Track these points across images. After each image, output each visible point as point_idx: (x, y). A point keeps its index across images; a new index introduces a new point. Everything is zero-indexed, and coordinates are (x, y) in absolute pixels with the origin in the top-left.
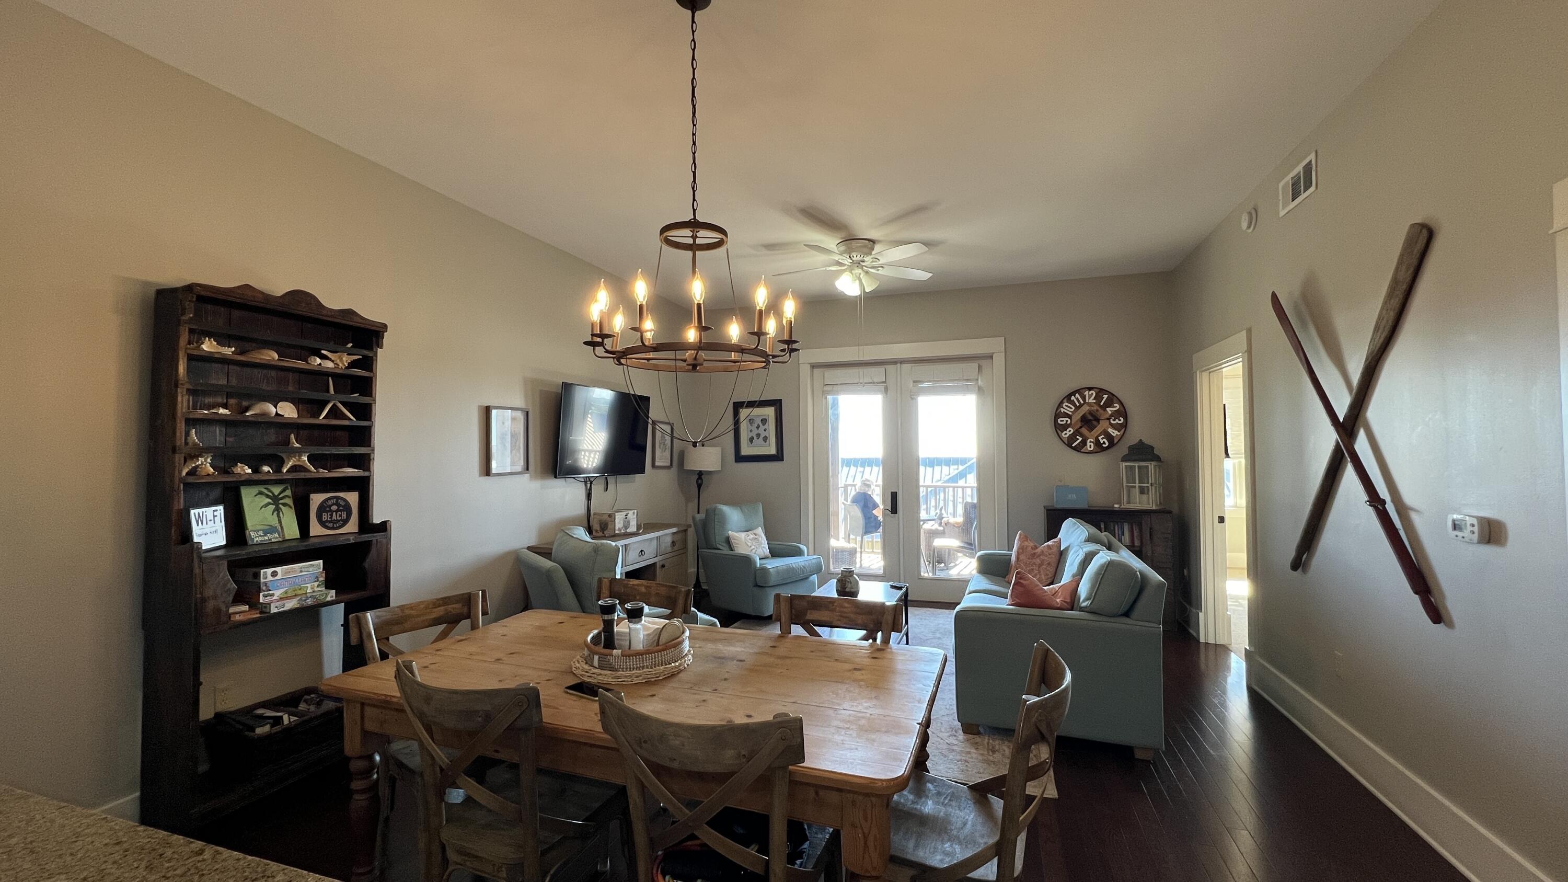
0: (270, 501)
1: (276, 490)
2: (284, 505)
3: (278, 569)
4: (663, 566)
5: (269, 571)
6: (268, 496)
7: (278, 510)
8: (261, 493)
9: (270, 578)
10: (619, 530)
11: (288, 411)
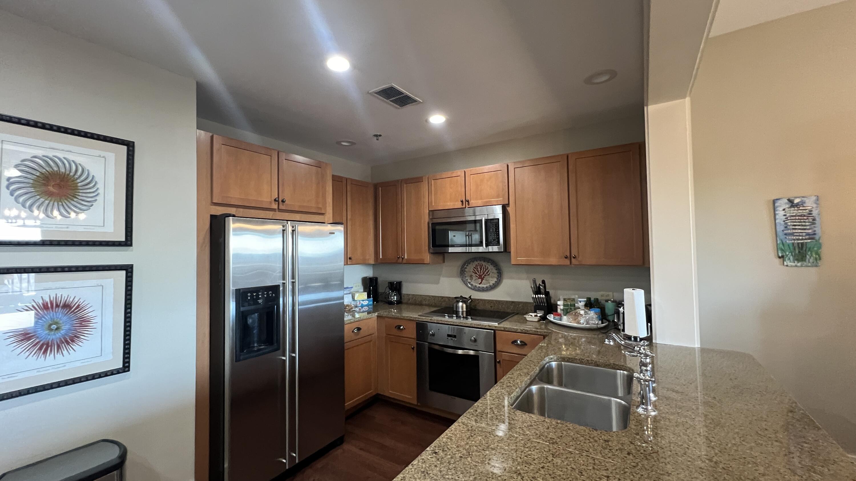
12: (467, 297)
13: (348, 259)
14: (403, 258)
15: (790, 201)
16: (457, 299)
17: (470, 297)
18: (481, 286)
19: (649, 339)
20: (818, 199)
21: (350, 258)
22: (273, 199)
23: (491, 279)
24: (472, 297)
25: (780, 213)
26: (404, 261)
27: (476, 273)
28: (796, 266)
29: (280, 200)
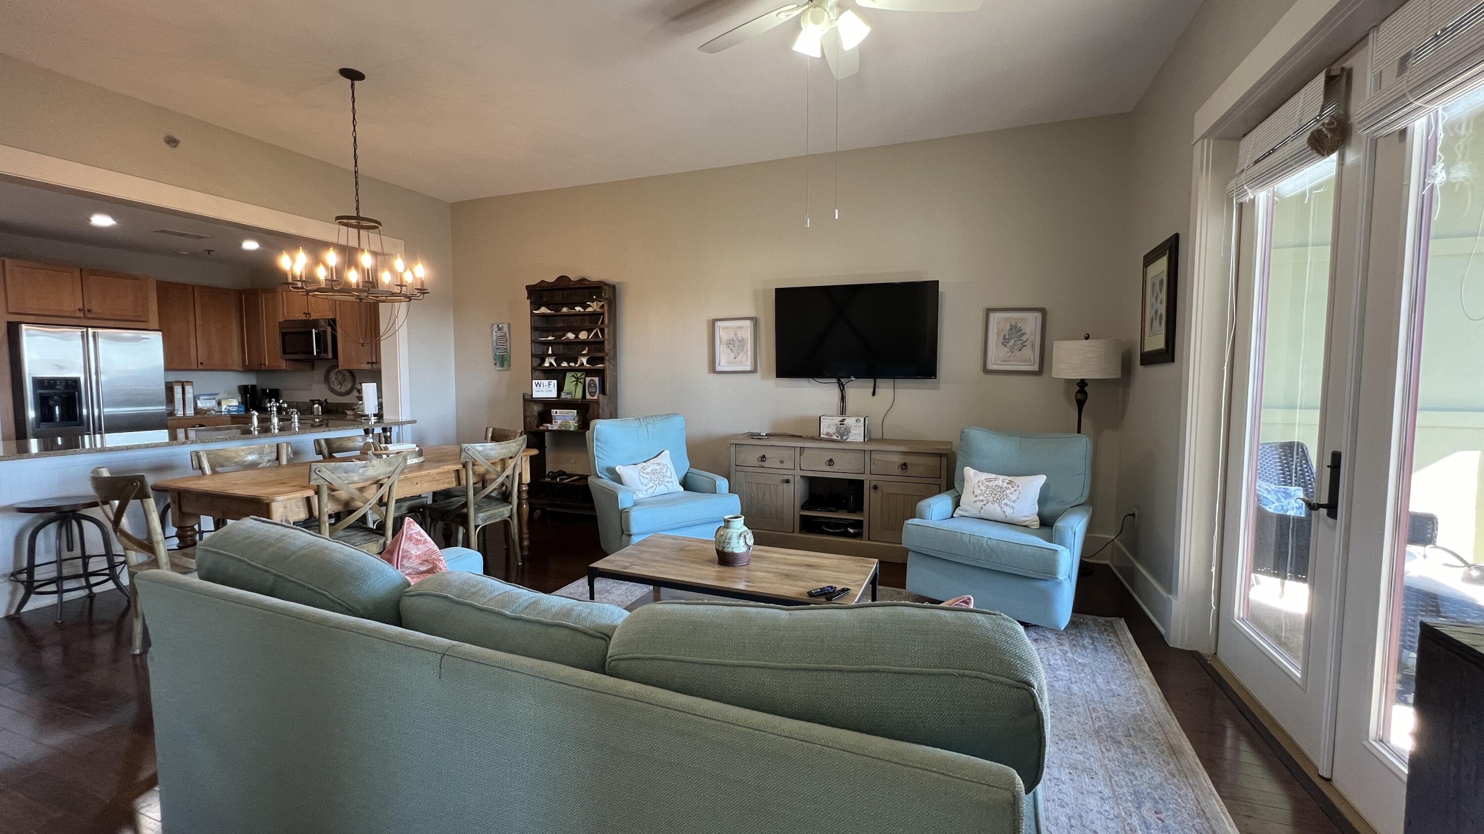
0: (575, 379)
1: (579, 374)
2: (580, 382)
3: (558, 411)
4: (875, 487)
5: (555, 411)
6: (575, 378)
7: (577, 384)
8: (573, 376)
9: (555, 414)
10: (828, 434)
11: (583, 335)
12: (323, 400)
13: (199, 364)
14: (264, 364)
15: (498, 326)
16: (313, 402)
17: (326, 400)
18: (342, 390)
19: (379, 416)
20: (509, 324)
21: (202, 364)
22: (77, 308)
23: (347, 384)
24: (328, 401)
25: (494, 333)
26: (266, 368)
27: (337, 380)
28: (501, 370)
29: (86, 310)
